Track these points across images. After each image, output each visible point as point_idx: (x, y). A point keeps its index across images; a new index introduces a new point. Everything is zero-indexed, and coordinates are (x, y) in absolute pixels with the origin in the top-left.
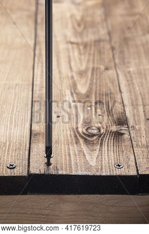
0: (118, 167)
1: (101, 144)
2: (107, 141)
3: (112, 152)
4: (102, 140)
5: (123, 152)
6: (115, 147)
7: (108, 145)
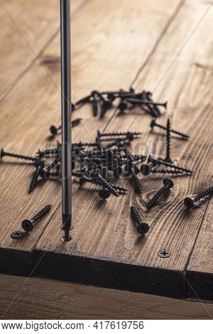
0: (162, 255)
1: (158, 218)
2: (168, 215)
3: (166, 232)
4: (162, 212)
5: (182, 234)
6: (174, 226)
7: (165, 222)
